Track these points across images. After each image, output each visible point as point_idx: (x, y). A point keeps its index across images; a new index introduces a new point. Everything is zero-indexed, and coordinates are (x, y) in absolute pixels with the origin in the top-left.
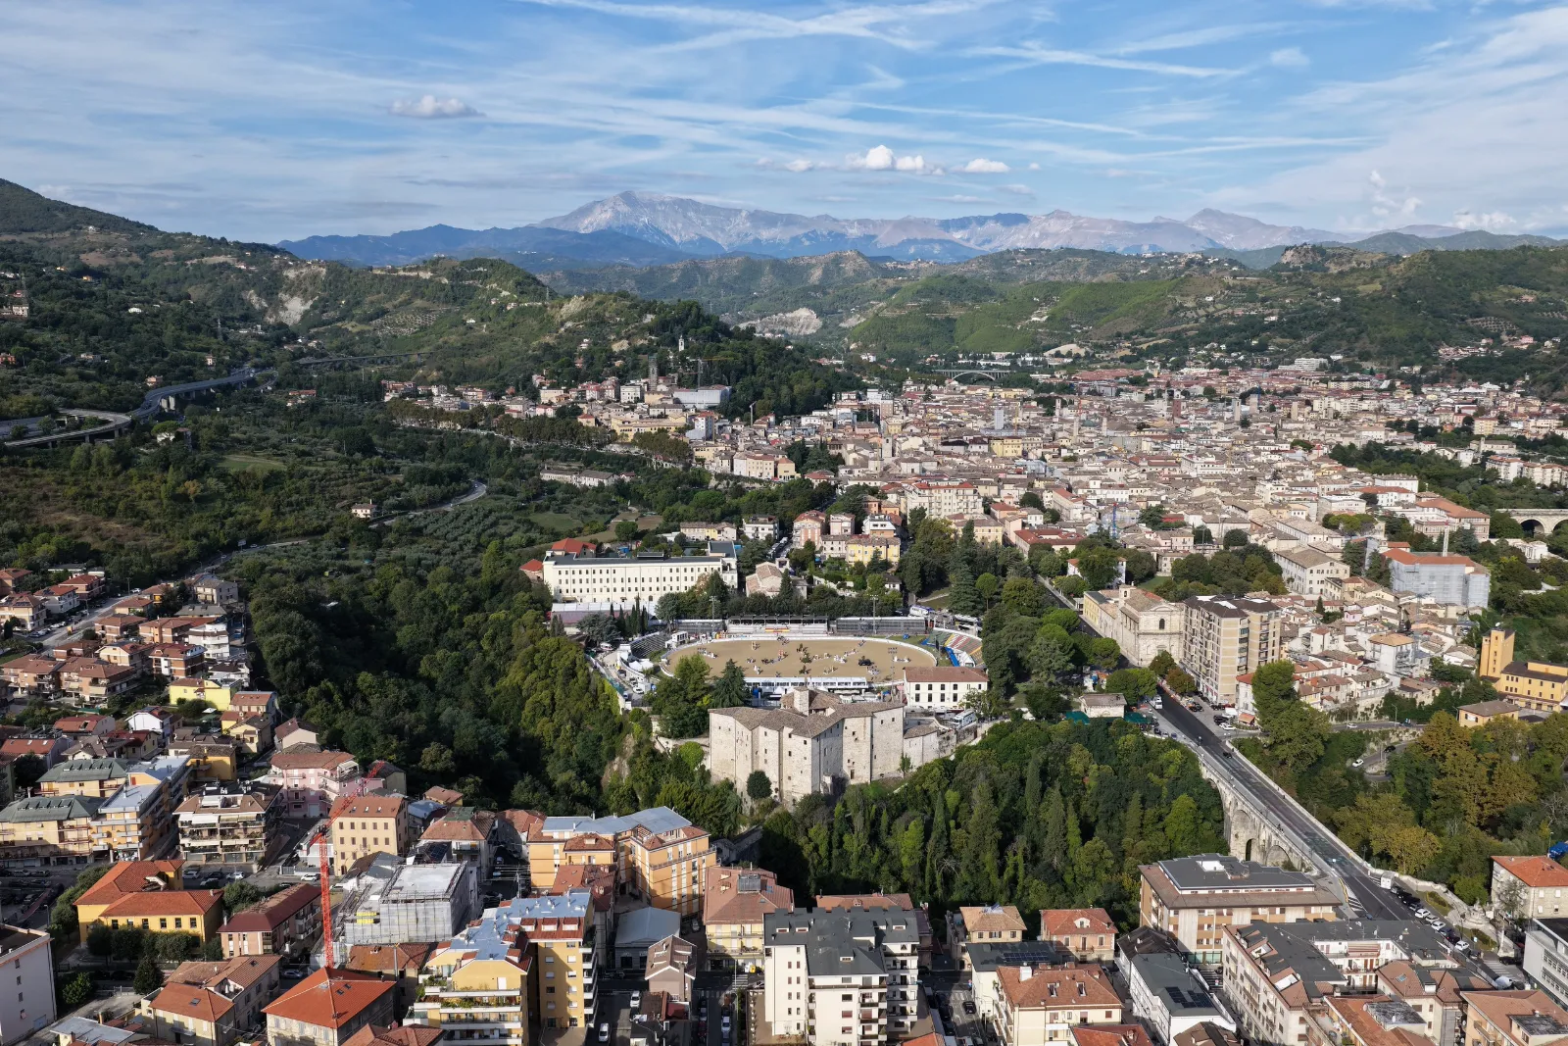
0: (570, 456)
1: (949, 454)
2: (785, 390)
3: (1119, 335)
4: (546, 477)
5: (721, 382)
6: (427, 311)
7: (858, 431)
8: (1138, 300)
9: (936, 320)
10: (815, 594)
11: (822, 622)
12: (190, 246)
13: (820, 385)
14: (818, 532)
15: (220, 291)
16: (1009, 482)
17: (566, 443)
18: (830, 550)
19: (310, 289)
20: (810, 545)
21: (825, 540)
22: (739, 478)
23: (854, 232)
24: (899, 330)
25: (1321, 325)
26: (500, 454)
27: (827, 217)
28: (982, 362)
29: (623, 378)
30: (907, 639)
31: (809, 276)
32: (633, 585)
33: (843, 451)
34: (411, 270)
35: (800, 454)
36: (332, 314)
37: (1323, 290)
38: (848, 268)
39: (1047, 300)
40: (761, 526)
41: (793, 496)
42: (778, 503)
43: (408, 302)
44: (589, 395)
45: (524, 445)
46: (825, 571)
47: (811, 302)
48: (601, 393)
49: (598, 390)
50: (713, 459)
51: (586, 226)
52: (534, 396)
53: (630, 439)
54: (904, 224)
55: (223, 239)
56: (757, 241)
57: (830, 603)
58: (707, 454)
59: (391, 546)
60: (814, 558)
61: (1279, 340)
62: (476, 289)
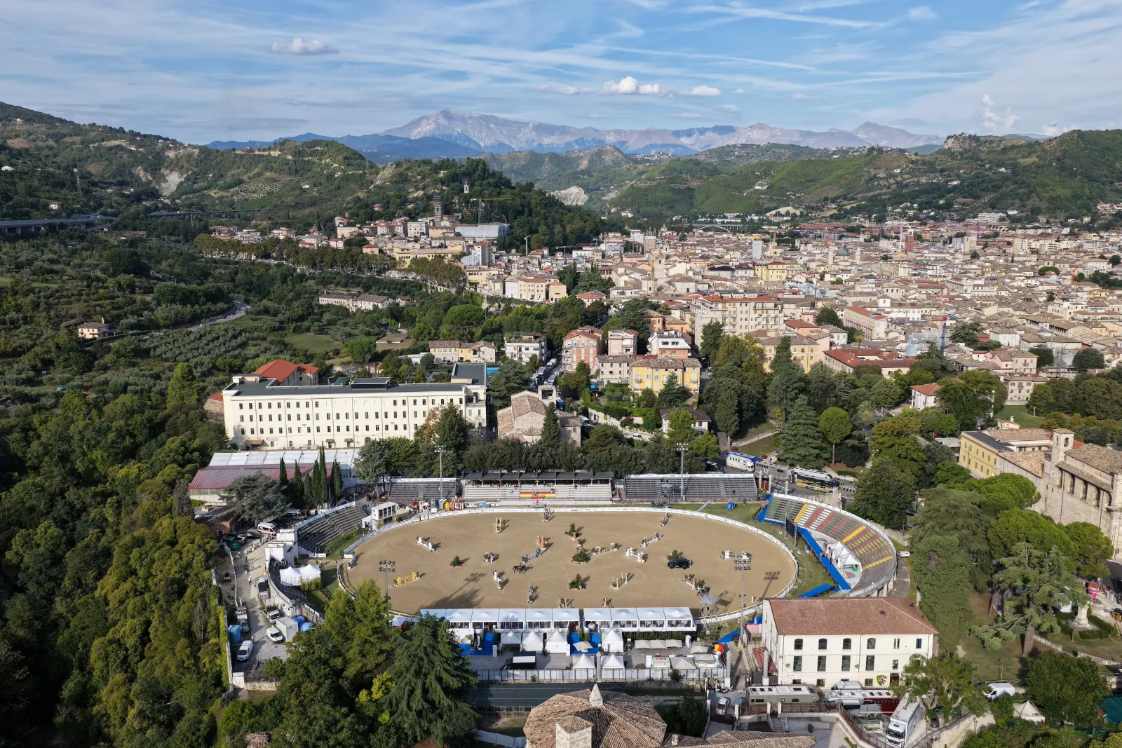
0: (350, 282)
1: (717, 278)
2: (558, 228)
3: (826, 199)
4: (323, 301)
5: (500, 220)
6: (275, 181)
7: (625, 260)
8: (839, 172)
9: (679, 189)
10: (593, 438)
11: (606, 482)
12: (95, 133)
13: (589, 226)
14: (593, 351)
15: (114, 167)
16: (788, 301)
17: (349, 270)
18: (609, 374)
19: (186, 166)
20: (583, 368)
21: (602, 362)
22: (511, 300)
23: (611, 139)
24: (650, 198)
25: (996, 188)
26: (284, 280)
27: (591, 129)
28: (718, 220)
29: (413, 217)
30: (731, 510)
31: (578, 165)
32: (343, 423)
33: (614, 276)
34: (264, 150)
35: (571, 278)
36: (201, 184)
37: (990, 162)
38: (608, 159)
39: (766, 174)
40: (524, 345)
41: (563, 314)
42: (545, 321)
43: (260, 175)
44: (380, 230)
45: (309, 271)
46: (604, 401)
47: (579, 182)
48: (391, 229)
49: (388, 227)
50: (485, 283)
51: (416, 134)
52: (331, 232)
53: (406, 266)
54: (647, 133)
55: (121, 128)
56: (540, 145)
57: (616, 454)
58: (480, 278)
59: (105, 368)
60: (589, 384)
61: (961, 200)
62: (314, 163)
